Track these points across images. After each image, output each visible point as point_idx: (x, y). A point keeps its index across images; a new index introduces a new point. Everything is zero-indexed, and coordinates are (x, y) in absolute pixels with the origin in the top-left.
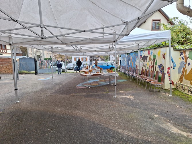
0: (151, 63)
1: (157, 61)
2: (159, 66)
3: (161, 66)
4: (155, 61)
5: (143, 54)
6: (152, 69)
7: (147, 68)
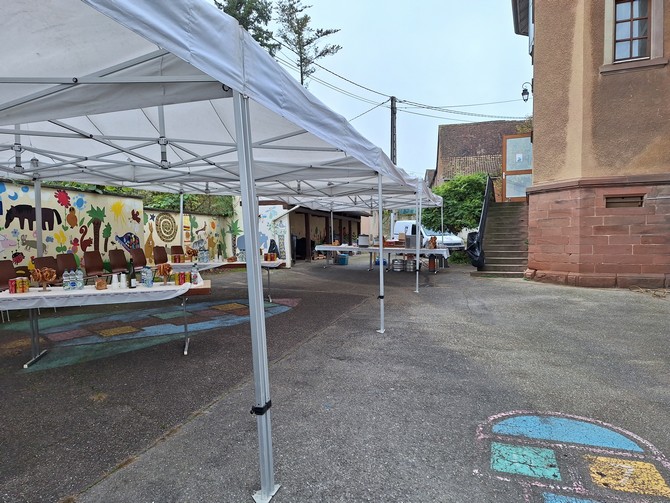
0: (83, 231)
1: (108, 227)
2: (121, 239)
3: (129, 239)
4: (103, 227)
5: (15, 197)
6: (90, 249)
7: (58, 249)
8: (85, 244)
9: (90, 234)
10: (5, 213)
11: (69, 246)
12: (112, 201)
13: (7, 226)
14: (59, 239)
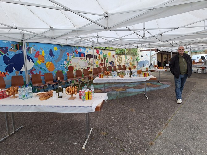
3: (112, 63)
5: (87, 52)
6: (103, 66)
7: (97, 66)
8: (102, 64)
9: (103, 62)
10: (86, 56)
11: (99, 65)
12: (108, 52)
13: (86, 60)
14: (97, 63)
